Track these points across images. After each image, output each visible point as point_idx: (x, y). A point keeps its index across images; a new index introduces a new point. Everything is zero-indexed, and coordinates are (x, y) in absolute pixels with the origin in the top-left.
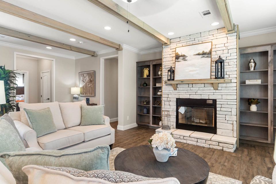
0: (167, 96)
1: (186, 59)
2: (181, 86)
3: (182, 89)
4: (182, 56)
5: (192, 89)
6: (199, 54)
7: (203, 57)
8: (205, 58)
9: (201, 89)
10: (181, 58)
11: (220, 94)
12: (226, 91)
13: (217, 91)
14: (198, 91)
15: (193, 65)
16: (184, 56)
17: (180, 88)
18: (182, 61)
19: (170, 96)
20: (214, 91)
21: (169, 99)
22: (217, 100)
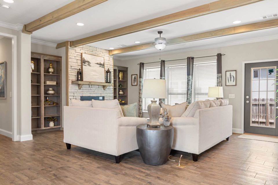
0: (72, 94)
1: (90, 65)
2: (84, 86)
3: (85, 88)
4: (87, 62)
5: (92, 89)
6: (98, 64)
7: (100, 66)
8: (101, 67)
9: (97, 89)
10: (87, 63)
11: (106, 93)
12: (109, 91)
13: (105, 91)
14: (95, 91)
15: (95, 71)
16: (89, 62)
17: (84, 87)
18: (88, 66)
19: (75, 95)
20: (104, 91)
21: (75, 97)
22: (105, 97)
